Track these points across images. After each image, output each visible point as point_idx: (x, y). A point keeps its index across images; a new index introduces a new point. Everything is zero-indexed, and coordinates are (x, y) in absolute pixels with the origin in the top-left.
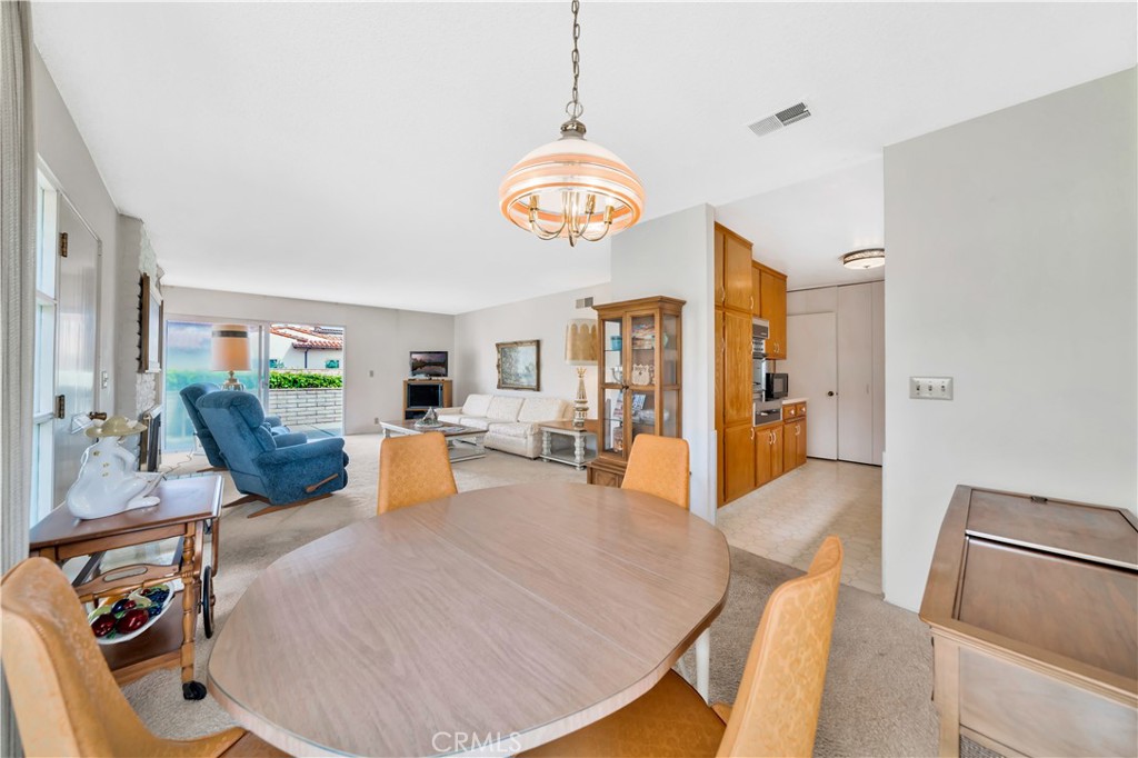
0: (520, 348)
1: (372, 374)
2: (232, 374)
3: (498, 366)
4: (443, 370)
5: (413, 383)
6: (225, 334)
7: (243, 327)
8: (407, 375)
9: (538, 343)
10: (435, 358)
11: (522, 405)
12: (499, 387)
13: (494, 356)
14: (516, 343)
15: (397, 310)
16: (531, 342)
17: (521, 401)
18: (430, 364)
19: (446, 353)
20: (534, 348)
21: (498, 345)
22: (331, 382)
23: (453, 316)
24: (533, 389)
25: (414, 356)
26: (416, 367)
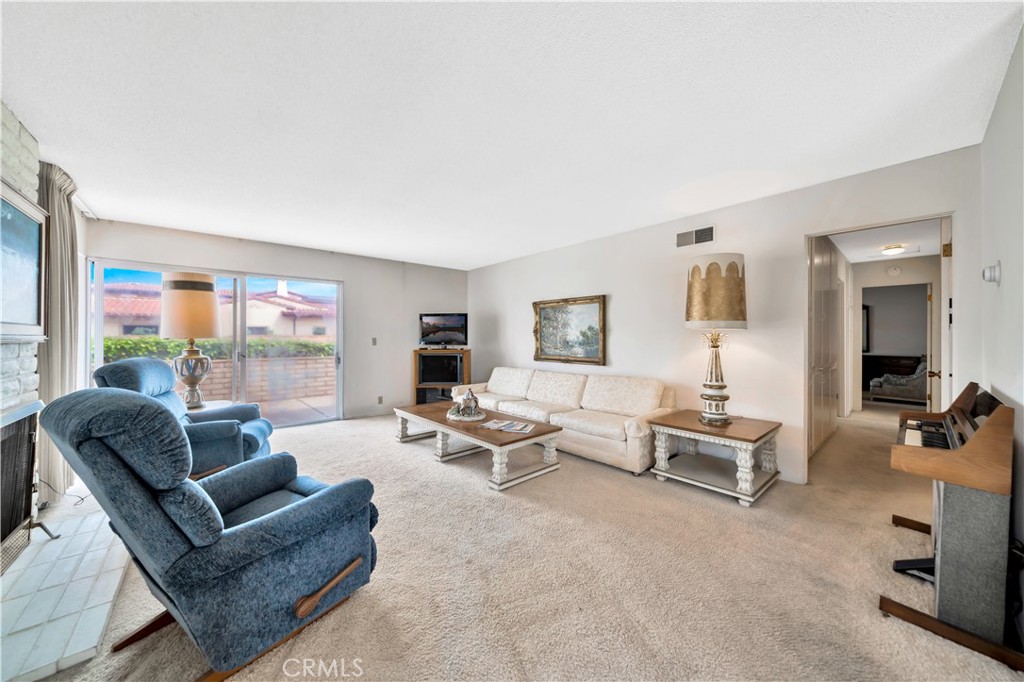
0: (571, 308)
1: (374, 342)
2: (192, 343)
3: (536, 332)
4: (461, 337)
5: (424, 353)
6: (180, 285)
7: (205, 275)
8: (416, 344)
9: (603, 301)
10: (450, 323)
11: (585, 384)
12: (537, 358)
13: (530, 319)
14: (566, 301)
15: (403, 263)
16: (591, 299)
17: (582, 378)
18: (445, 329)
19: (466, 315)
20: (596, 307)
21: (535, 305)
22: (320, 350)
23: (466, 272)
24: (597, 363)
25: (426, 320)
26: (426, 333)
